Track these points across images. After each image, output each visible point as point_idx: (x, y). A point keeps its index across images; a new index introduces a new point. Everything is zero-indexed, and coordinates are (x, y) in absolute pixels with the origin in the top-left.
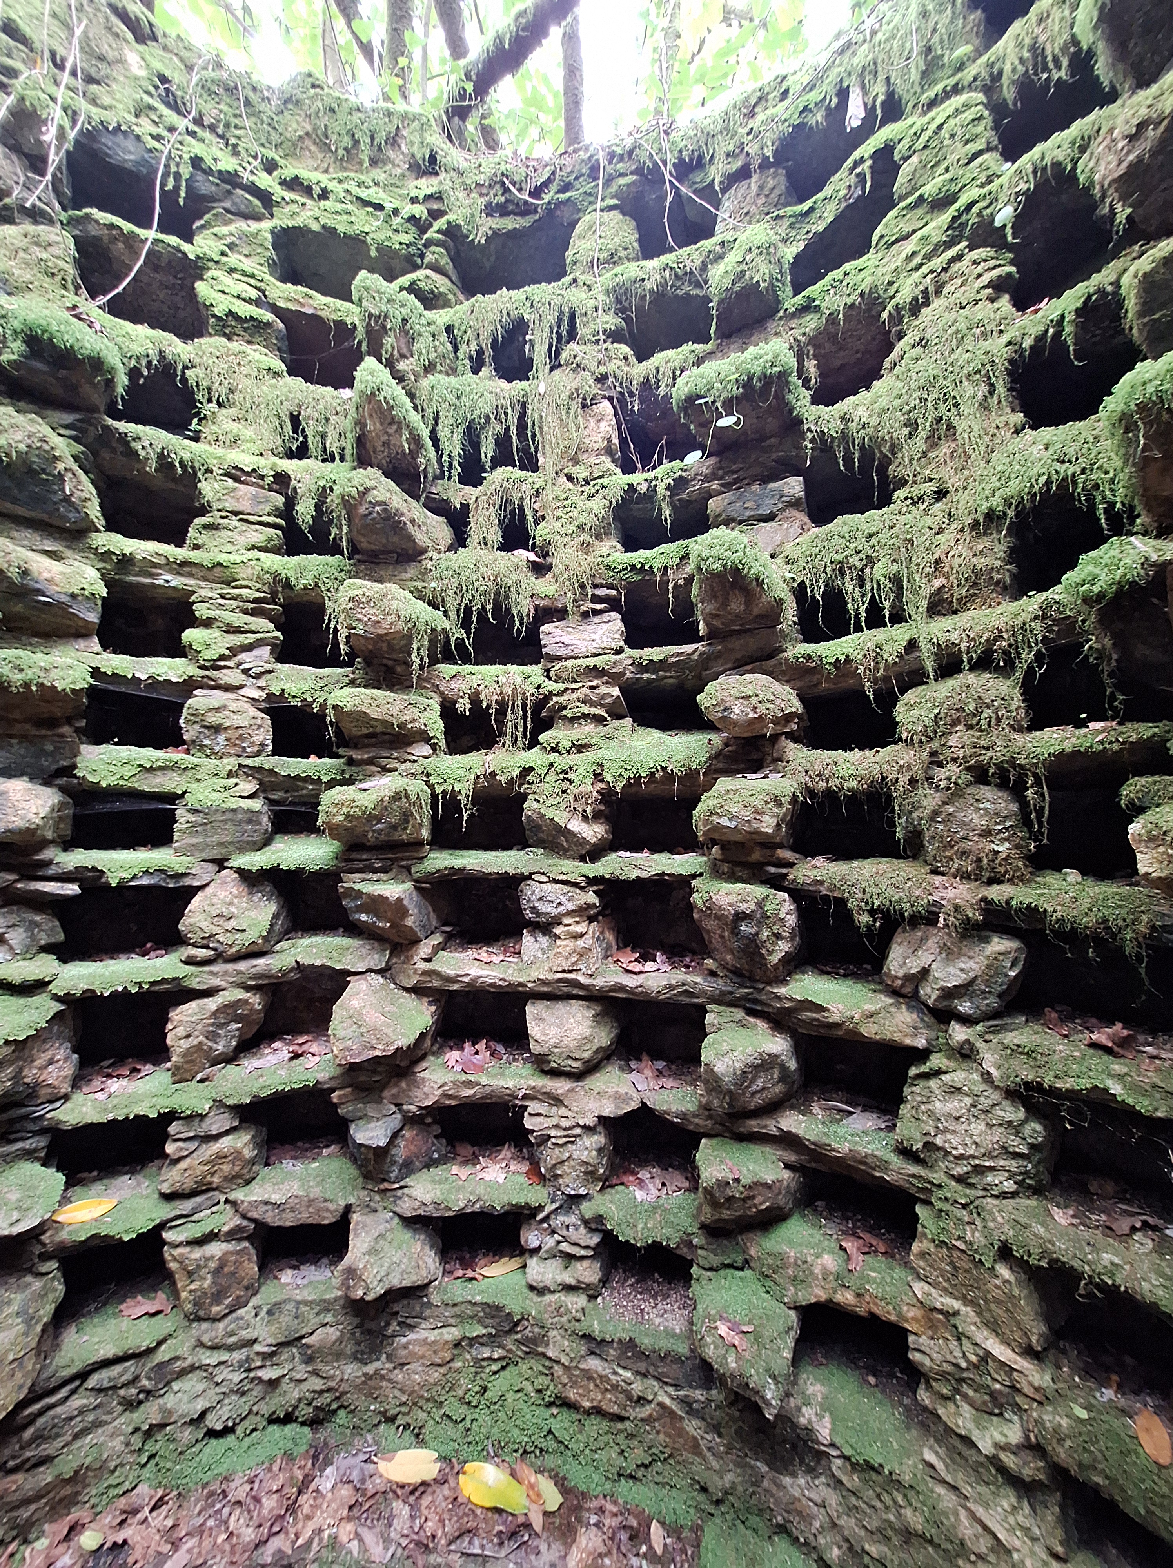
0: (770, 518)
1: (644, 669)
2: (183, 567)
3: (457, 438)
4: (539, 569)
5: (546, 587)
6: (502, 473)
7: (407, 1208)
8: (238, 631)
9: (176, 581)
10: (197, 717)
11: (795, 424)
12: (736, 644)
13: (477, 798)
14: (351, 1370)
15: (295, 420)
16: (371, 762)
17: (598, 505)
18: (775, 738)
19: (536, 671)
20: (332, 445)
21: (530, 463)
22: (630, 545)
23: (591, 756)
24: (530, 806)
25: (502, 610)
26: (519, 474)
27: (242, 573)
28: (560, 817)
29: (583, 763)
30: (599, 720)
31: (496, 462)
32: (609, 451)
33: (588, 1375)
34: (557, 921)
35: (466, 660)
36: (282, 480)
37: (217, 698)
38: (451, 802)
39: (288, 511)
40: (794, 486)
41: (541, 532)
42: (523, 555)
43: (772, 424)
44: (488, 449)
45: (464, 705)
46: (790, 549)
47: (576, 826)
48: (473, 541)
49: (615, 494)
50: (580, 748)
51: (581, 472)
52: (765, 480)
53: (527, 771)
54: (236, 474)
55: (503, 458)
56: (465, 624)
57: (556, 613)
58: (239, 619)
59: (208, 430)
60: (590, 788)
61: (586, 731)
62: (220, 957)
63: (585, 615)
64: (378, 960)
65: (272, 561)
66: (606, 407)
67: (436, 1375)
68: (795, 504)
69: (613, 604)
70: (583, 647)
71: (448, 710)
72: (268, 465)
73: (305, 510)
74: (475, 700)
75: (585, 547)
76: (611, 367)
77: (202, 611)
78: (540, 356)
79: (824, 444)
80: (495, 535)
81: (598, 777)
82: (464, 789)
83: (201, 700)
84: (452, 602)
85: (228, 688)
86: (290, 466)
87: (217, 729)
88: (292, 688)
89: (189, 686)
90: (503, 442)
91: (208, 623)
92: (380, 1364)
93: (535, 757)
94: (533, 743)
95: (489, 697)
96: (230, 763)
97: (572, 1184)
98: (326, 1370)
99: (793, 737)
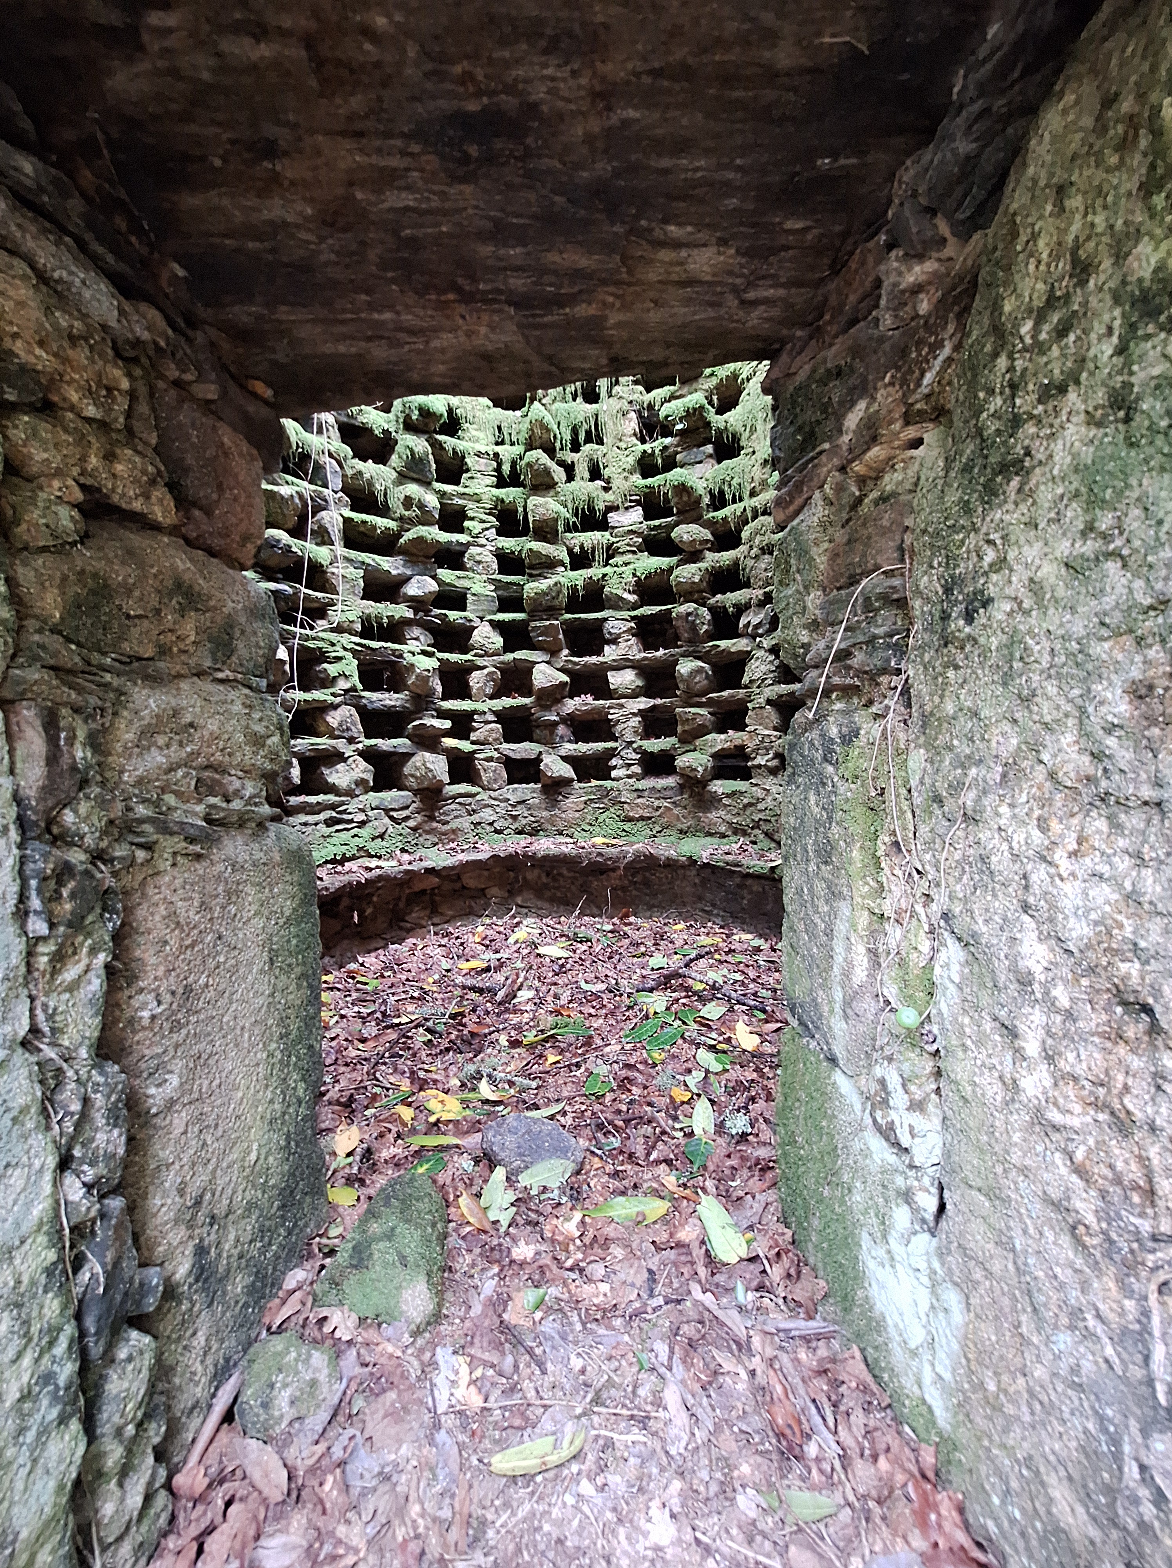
0: (700, 462)
1: (652, 529)
2: (462, 495)
3: (569, 432)
4: (606, 489)
5: (609, 497)
6: (589, 446)
7: (563, 753)
8: (483, 522)
9: (460, 502)
10: (472, 557)
11: (708, 424)
12: (687, 515)
13: (585, 587)
14: (545, 814)
15: (499, 428)
16: (540, 575)
17: (631, 460)
18: (701, 551)
19: (607, 534)
20: (514, 439)
21: (600, 442)
22: (645, 477)
23: (631, 566)
24: (607, 589)
25: (592, 509)
26: (596, 447)
27: (484, 497)
28: (620, 592)
29: (628, 570)
30: (634, 552)
31: (586, 443)
32: (635, 434)
33: (637, 805)
34: (619, 636)
35: (577, 530)
36: (496, 455)
37: (479, 550)
38: (574, 589)
39: (498, 469)
40: (709, 449)
41: (606, 473)
42: (599, 483)
43: (700, 423)
44: (582, 437)
45: (577, 550)
46: (707, 475)
47: (626, 595)
48: (577, 478)
49: (639, 455)
50: (626, 564)
51: (623, 445)
52: (699, 446)
53: (605, 575)
54: (479, 454)
55: (588, 441)
56: (576, 515)
57: (616, 508)
58: (484, 517)
59: (467, 435)
60: (633, 580)
61: (629, 557)
62: (487, 654)
63: (627, 508)
64: (546, 658)
65: (494, 490)
66: (633, 415)
67: (577, 815)
68: (710, 456)
69: (638, 503)
70: (626, 523)
71: (570, 551)
72: (492, 449)
73: (506, 468)
74: (582, 547)
75: (626, 478)
76: (635, 397)
77: (470, 514)
78: (603, 393)
79: (719, 432)
80: (587, 475)
81: (634, 575)
82: (580, 583)
83: (473, 550)
84: (570, 505)
85: (483, 546)
86: (499, 449)
87: (479, 562)
88: (506, 545)
89: (468, 545)
90: (588, 433)
91: (472, 519)
92: (557, 811)
93: (608, 570)
94: (607, 564)
95: (588, 545)
96: (485, 577)
97: (628, 737)
98: (535, 813)
99: (709, 549)
